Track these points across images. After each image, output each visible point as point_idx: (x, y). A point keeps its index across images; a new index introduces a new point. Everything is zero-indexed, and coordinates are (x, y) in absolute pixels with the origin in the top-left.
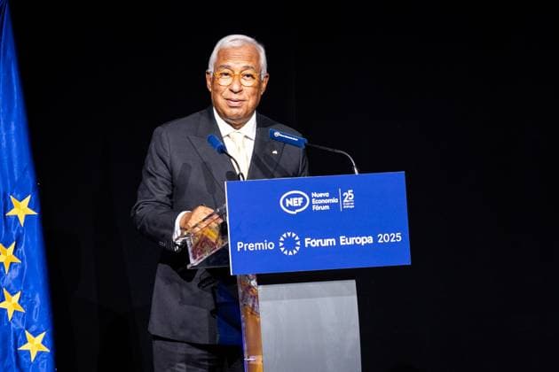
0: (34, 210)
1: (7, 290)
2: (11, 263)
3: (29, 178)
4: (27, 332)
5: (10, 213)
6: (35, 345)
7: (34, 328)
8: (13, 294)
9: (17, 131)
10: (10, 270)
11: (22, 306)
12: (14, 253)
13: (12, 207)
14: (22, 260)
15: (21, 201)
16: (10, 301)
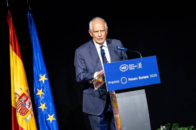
0: (47, 78)
1: (41, 102)
2: (42, 95)
3: (45, 69)
4: (48, 115)
5: (40, 80)
6: (51, 118)
7: (50, 113)
8: (43, 104)
9: (39, 55)
10: (41, 97)
11: (46, 107)
12: (42, 92)
13: (40, 78)
14: (45, 93)
15: (43, 76)
16: (42, 106)
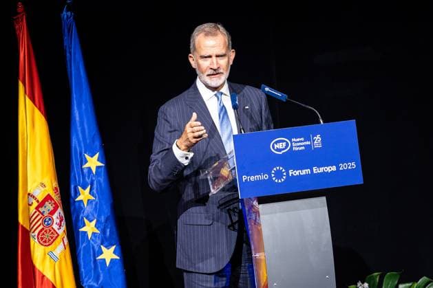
0: (102, 162)
1: (86, 218)
2: (88, 200)
3: (97, 143)
4: (102, 246)
5: (85, 166)
6: (109, 255)
7: (106, 244)
8: (91, 221)
9: (86, 109)
10: (87, 205)
11: (97, 228)
12: (90, 193)
13: (86, 162)
14: (95, 197)
15: (92, 157)
16: (89, 226)
